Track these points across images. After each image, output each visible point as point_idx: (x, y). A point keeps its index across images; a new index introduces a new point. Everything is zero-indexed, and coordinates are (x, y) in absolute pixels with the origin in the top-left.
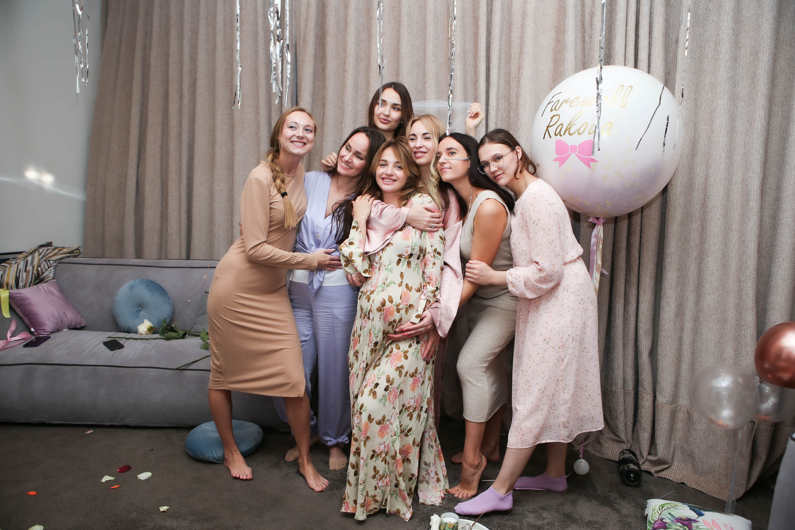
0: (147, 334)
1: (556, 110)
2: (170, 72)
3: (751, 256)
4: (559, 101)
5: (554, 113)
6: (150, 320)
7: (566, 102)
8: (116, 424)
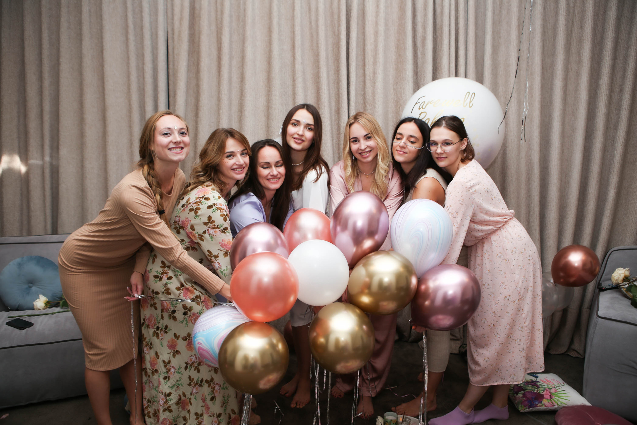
0: (44, 309)
1: (423, 109)
2: (27, 54)
3: (536, 205)
4: (424, 102)
5: (421, 110)
6: (44, 295)
7: (430, 103)
8: (35, 401)
